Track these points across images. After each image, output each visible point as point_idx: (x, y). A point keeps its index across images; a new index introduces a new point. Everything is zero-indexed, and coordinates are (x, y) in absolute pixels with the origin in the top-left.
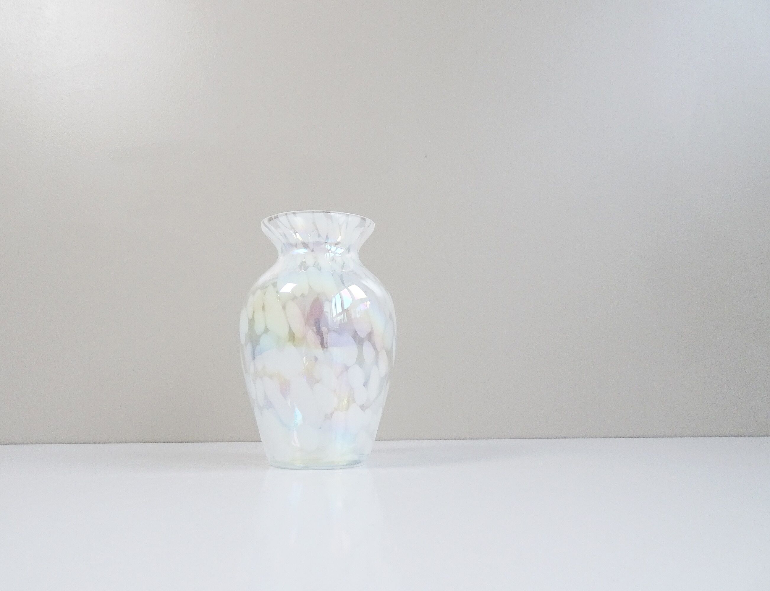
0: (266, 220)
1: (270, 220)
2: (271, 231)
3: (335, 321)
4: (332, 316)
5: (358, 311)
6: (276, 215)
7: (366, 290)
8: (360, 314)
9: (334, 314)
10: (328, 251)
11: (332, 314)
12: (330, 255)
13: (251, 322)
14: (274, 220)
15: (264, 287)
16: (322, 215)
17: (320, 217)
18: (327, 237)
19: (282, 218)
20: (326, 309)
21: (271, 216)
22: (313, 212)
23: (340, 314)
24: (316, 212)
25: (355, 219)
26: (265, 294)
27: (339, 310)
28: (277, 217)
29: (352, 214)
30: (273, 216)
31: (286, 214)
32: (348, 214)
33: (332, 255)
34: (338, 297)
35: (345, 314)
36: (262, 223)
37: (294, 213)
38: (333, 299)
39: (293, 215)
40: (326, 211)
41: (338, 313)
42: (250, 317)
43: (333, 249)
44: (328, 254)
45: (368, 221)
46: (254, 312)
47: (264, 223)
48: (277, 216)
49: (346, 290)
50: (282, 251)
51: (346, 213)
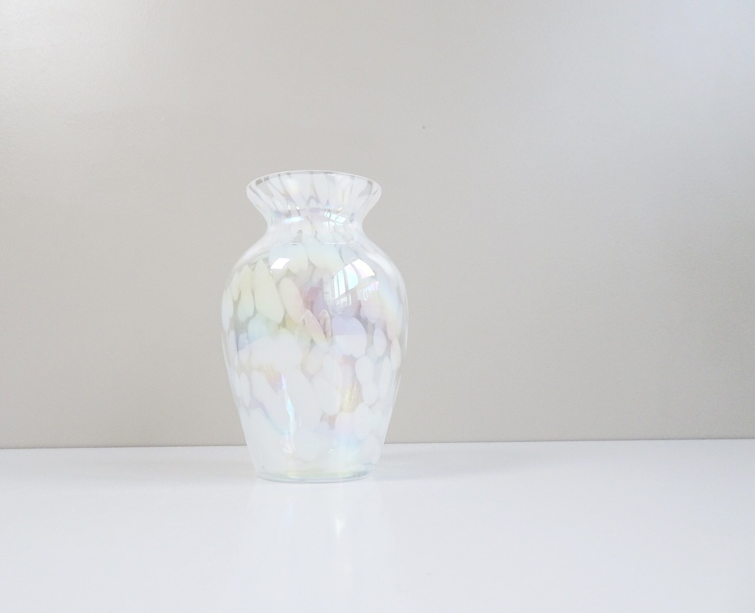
0: (253, 183)
1: (259, 182)
2: (261, 199)
3: (337, 304)
4: (334, 298)
5: (365, 293)
6: (266, 176)
7: (375, 266)
8: (367, 296)
9: (337, 296)
10: (329, 219)
11: (334, 296)
12: (329, 224)
13: (236, 304)
14: (264, 182)
15: (252, 264)
16: (323, 176)
17: (320, 178)
18: (328, 203)
19: (274, 180)
20: (327, 289)
21: (259, 178)
22: (312, 173)
23: (343, 296)
24: (317, 173)
25: (361, 183)
26: (253, 270)
27: (343, 291)
28: (267, 179)
29: (358, 176)
30: (262, 178)
31: (279, 175)
32: (354, 176)
33: (332, 224)
34: (340, 274)
35: (350, 295)
36: (248, 188)
37: (289, 174)
38: (335, 277)
39: (287, 176)
40: (325, 171)
41: (340, 295)
42: (236, 298)
43: (334, 216)
44: (327, 223)
45: (376, 185)
46: (240, 294)
47: (250, 187)
48: (268, 177)
49: (350, 265)
50: (272, 221)
51: (351, 174)
